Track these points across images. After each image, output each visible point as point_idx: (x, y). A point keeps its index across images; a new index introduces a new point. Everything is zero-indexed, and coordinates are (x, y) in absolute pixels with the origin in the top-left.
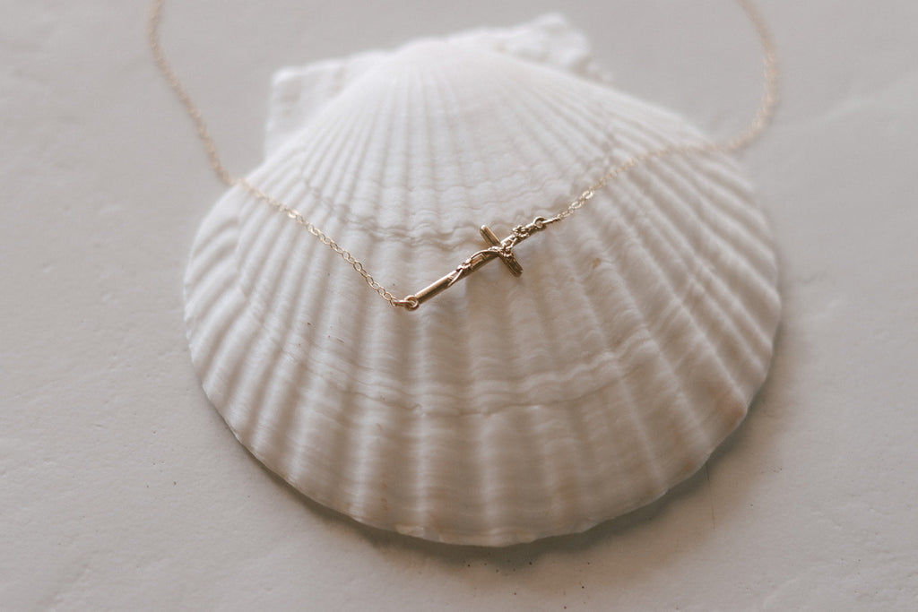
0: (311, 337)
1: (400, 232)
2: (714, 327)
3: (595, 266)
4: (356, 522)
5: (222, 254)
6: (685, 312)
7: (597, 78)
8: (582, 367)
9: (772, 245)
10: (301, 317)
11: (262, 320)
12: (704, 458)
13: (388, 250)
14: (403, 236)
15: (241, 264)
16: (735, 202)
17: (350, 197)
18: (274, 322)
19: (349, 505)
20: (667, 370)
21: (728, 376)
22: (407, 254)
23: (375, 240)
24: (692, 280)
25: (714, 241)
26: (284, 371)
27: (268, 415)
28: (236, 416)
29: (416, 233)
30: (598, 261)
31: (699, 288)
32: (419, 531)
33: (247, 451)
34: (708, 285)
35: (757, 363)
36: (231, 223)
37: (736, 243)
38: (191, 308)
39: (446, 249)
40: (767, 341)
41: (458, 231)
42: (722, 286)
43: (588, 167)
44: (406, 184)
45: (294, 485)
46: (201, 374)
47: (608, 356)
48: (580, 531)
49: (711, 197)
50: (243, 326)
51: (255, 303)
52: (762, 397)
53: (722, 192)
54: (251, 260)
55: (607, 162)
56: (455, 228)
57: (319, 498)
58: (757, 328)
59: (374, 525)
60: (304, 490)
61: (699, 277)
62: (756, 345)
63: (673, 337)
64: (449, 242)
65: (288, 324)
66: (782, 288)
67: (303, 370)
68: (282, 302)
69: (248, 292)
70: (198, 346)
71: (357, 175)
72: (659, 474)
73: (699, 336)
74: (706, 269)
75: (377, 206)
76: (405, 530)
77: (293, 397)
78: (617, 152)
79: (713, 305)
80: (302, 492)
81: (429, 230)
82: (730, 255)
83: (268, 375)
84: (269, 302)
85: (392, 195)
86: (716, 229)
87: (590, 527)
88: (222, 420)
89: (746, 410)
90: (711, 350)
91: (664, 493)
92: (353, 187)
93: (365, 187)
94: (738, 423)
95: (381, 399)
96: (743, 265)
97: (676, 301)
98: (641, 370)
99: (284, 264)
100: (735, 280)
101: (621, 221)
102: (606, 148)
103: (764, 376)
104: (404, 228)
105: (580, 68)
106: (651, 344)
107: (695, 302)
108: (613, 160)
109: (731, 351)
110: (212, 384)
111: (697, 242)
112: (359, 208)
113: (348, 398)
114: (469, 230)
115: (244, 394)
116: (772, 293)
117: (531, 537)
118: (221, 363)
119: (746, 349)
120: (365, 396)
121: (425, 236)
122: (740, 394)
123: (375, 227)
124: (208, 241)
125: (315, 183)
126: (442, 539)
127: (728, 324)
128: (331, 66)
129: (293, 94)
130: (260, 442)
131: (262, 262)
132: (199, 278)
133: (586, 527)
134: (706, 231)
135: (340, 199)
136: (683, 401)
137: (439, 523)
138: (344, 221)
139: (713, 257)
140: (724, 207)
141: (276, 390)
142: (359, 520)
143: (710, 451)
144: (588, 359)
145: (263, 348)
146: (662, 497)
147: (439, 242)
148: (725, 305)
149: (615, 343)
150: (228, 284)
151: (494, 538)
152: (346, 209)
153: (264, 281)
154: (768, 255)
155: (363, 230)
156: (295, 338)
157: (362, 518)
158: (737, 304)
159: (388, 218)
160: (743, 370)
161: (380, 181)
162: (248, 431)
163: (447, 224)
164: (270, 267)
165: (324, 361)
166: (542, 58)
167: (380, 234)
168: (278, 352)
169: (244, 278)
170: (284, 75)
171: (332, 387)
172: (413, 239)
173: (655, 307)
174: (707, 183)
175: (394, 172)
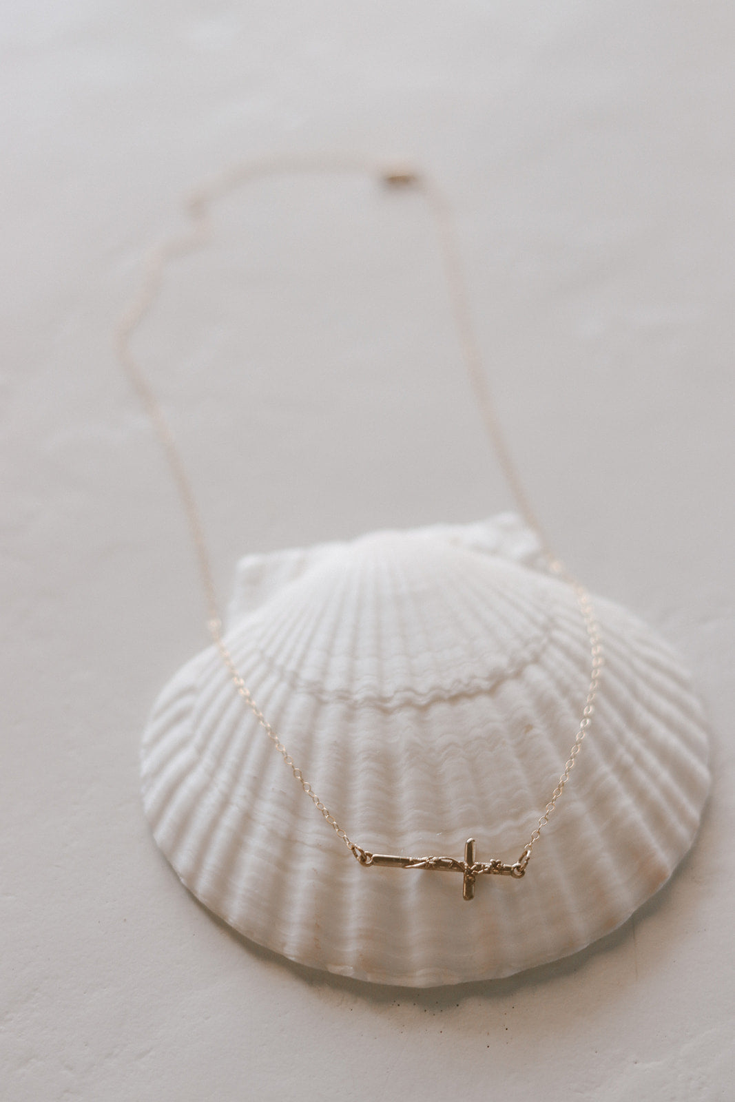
0: (256, 790)
1: (344, 696)
2: (641, 795)
3: (527, 731)
4: (291, 961)
5: (179, 717)
6: (613, 779)
7: (545, 571)
8: (510, 823)
9: (706, 728)
10: (248, 771)
11: (212, 774)
12: (626, 916)
13: (333, 711)
14: (347, 699)
15: (196, 726)
16: (671, 686)
17: (301, 664)
18: (223, 777)
19: (284, 944)
20: (592, 831)
21: (653, 841)
22: (349, 715)
23: (321, 703)
24: (621, 750)
25: (646, 718)
26: (229, 820)
27: (212, 860)
28: (183, 861)
29: (358, 697)
30: (529, 727)
31: (628, 759)
32: (349, 971)
33: (191, 895)
34: (637, 757)
35: (683, 832)
36: (190, 690)
37: (669, 723)
38: (146, 766)
39: (386, 712)
40: (694, 813)
41: (398, 696)
42: (652, 760)
43: (526, 644)
44: (353, 653)
45: (232, 926)
46: (153, 824)
47: (536, 815)
48: (502, 977)
49: (647, 679)
50: (193, 781)
51: (207, 760)
52: (686, 865)
53: (658, 677)
54: (206, 722)
55: (545, 641)
56: (396, 692)
57: (255, 938)
58: (684, 800)
59: (307, 964)
60: (242, 929)
61: (629, 749)
62: (682, 814)
63: (601, 802)
64: (389, 705)
65: (235, 778)
66: (711, 768)
67: (247, 819)
68: (231, 758)
69: (201, 750)
70: (151, 799)
71: (308, 646)
72: (582, 927)
73: (626, 802)
74: (636, 742)
75: (324, 672)
76: (335, 970)
77: (237, 844)
78: (556, 634)
79: (641, 776)
80: (240, 932)
81: (371, 693)
82: (661, 732)
83: (214, 824)
84: (219, 759)
85: (339, 663)
86: (650, 708)
87: (513, 974)
88: (170, 867)
89: (670, 873)
90: (636, 816)
91: (585, 946)
92: (304, 656)
93: (315, 657)
94: (661, 885)
95: (318, 846)
96: (674, 741)
97: (604, 768)
98: (566, 829)
99: (235, 725)
100: (665, 754)
101: (555, 693)
102: (546, 629)
103: (689, 845)
104: (348, 691)
105: (530, 562)
106: (579, 807)
107: (623, 771)
108: (553, 641)
109: (657, 818)
110: (163, 832)
111: (629, 717)
112: (308, 674)
113: (288, 845)
114: (409, 694)
115: (191, 842)
116: (702, 771)
117: (455, 980)
118: (171, 814)
119: (672, 818)
120: (303, 843)
121: (368, 699)
122: (665, 859)
123: (321, 691)
124: (167, 706)
125: (270, 653)
126: (369, 978)
127: (655, 793)
128: (293, 555)
129: (256, 580)
130: (203, 886)
131: (215, 723)
132: (157, 739)
133: (507, 973)
134: (638, 709)
135: (291, 666)
136: (606, 861)
137: (367, 963)
138: (293, 686)
139: (645, 733)
140: (660, 690)
141: (221, 837)
142: (293, 959)
143: (633, 910)
144: (516, 816)
145: (211, 800)
146: (583, 950)
147: (381, 705)
148: (653, 776)
149: (543, 802)
150: (183, 744)
151: (419, 980)
152: (296, 675)
153: (216, 740)
154: (702, 737)
155: (311, 693)
156: (242, 790)
157: (295, 956)
158: (665, 776)
159: (334, 683)
160: (669, 837)
161: (329, 651)
162: (193, 876)
163: (388, 689)
164: (223, 727)
165: (268, 812)
166: (494, 552)
167: (325, 697)
168: (225, 803)
169: (198, 738)
170: (249, 562)
171: (273, 834)
172: (356, 702)
173: (584, 772)
174: (642, 667)
175: (343, 642)
